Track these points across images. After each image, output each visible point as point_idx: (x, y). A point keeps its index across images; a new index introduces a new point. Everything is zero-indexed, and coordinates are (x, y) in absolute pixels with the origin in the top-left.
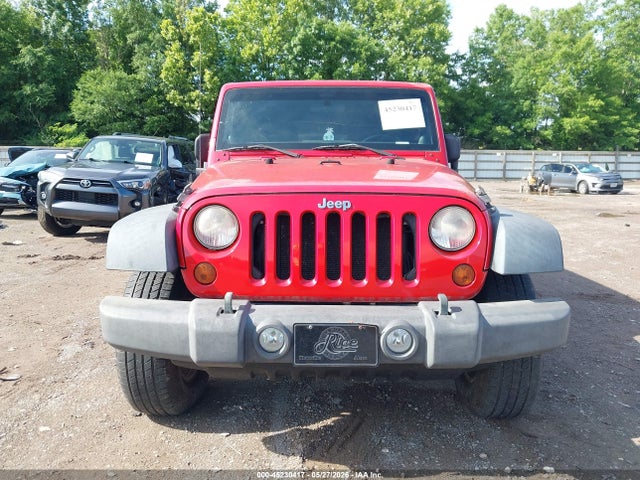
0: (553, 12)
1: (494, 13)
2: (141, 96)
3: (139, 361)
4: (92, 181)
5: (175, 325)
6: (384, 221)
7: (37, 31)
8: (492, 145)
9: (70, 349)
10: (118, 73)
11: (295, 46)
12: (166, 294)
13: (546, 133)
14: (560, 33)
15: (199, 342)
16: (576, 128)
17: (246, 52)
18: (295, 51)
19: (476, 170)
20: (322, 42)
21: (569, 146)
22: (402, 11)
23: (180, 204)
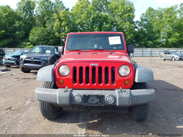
0: (165, 9)
1: (148, 9)
2: (48, 34)
3: (45, 104)
4: (34, 58)
5: (53, 95)
6: (107, 69)
7: (20, 17)
8: (147, 47)
9: (28, 102)
10: (42, 28)
11: (91, 20)
12: (52, 87)
13: (163, 43)
14: (167, 15)
15: (59, 99)
16: (172, 41)
17: (77, 22)
18: (91, 21)
19: (143, 54)
20: (98, 19)
21: (170, 47)
22: (121, 9)
23: (56, 65)
